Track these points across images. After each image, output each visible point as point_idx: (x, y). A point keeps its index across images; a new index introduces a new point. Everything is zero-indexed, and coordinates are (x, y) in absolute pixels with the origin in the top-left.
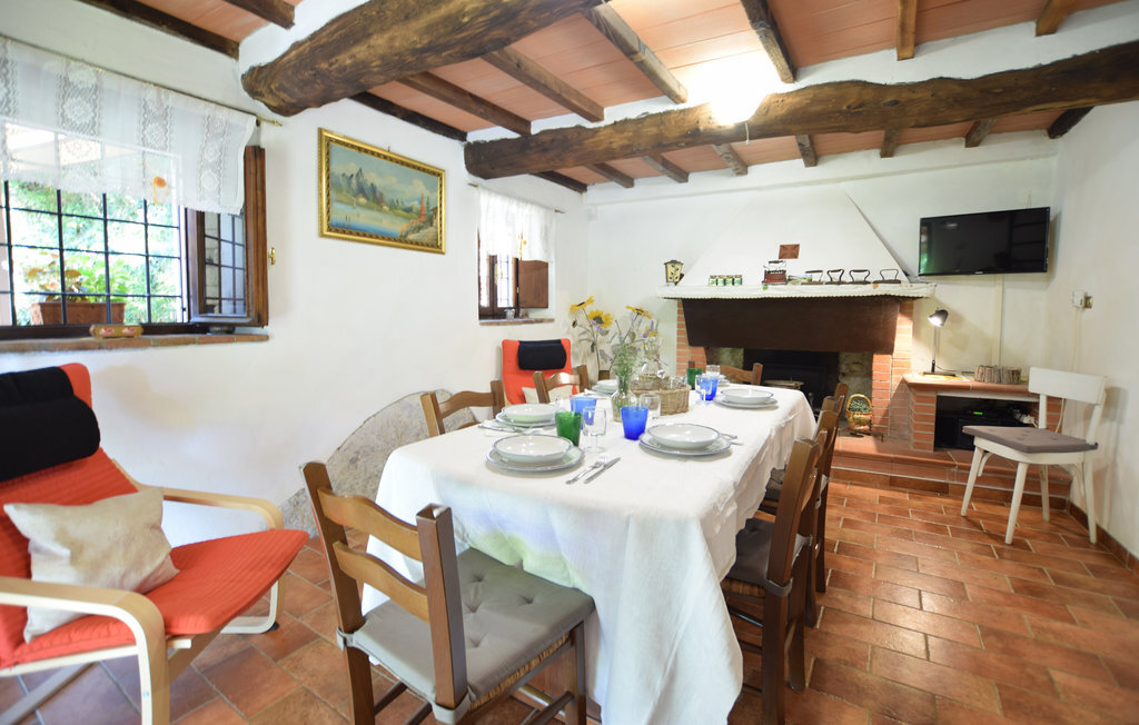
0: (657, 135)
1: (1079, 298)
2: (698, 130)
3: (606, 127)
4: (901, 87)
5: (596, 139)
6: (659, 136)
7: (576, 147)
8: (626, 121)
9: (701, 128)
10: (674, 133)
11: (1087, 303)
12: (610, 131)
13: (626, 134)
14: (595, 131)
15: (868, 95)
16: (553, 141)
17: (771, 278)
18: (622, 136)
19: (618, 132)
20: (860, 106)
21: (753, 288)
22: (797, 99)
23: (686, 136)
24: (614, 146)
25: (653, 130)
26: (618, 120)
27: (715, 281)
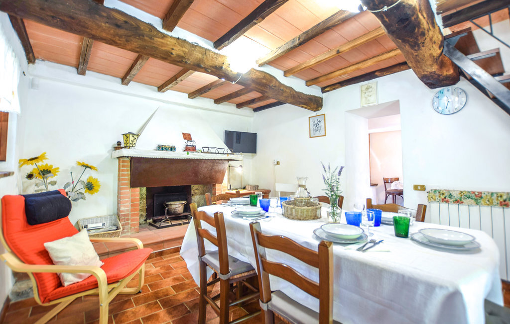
0: (200, 59)
1: (276, 162)
2: (222, 67)
3: (171, 37)
4: (284, 85)
5: (163, 41)
6: (201, 60)
7: (146, 38)
8: (185, 41)
9: (224, 67)
10: (209, 63)
11: (278, 163)
12: (174, 41)
13: (184, 49)
14: (164, 36)
15: (277, 85)
16: (126, 22)
17: (188, 149)
18: (181, 49)
19: (179, 44)
20: (275, 87)
23: (215, 67)
24: (174, 52)
25: (200, 56)
26: (181, 37)
27: (161, 148)
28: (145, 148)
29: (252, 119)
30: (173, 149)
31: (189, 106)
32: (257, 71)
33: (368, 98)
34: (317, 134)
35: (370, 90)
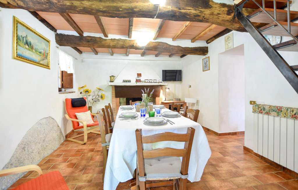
0: (123, 44)
1: (189, 86)
2: (133, 45)
3: (109, 39)
4: (173, 46)
5: (105, 42)
6: (123, 45)
7: (99, 43)
8: (115, 39)
9: (134, 45)
10: (127, 45)
11: (190, 86)
12: (110, 41)
13: (114, 42)
14: (105, 40)
15: (168, 46)
16: (91, 39)
17: (137, 81)
18: (113, 43)
19: (112, 41)
20: (166, 48)
21: (133, 83)
22: (155, 44)
23: (130, 46)
24: (111, 45)
25: (122, 43)
26: (112, 38)
27: (124, 81)
28: (119, 82)
29: (181, 62)
30: (129, 81)
31: (143, 60)
32: (154, 42)
33: (229, 44)
34: (206, 69)
35: (229, 39)
